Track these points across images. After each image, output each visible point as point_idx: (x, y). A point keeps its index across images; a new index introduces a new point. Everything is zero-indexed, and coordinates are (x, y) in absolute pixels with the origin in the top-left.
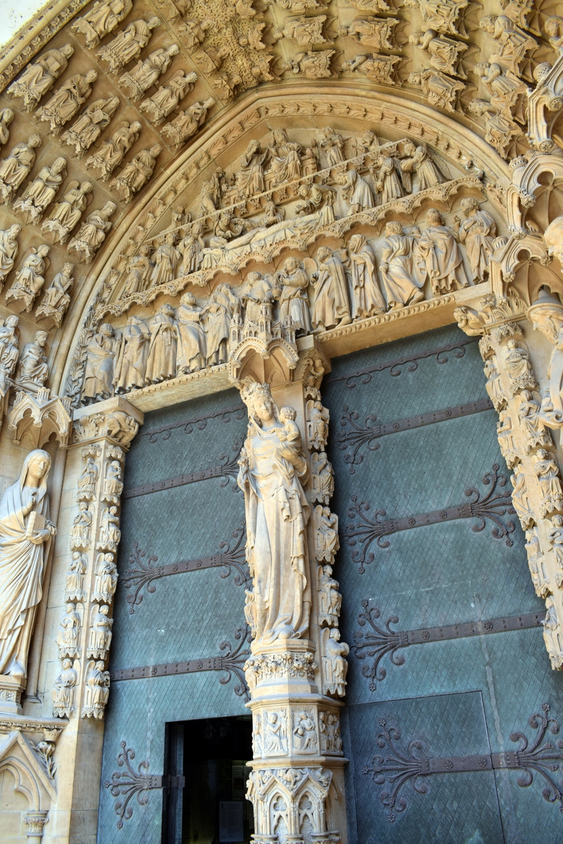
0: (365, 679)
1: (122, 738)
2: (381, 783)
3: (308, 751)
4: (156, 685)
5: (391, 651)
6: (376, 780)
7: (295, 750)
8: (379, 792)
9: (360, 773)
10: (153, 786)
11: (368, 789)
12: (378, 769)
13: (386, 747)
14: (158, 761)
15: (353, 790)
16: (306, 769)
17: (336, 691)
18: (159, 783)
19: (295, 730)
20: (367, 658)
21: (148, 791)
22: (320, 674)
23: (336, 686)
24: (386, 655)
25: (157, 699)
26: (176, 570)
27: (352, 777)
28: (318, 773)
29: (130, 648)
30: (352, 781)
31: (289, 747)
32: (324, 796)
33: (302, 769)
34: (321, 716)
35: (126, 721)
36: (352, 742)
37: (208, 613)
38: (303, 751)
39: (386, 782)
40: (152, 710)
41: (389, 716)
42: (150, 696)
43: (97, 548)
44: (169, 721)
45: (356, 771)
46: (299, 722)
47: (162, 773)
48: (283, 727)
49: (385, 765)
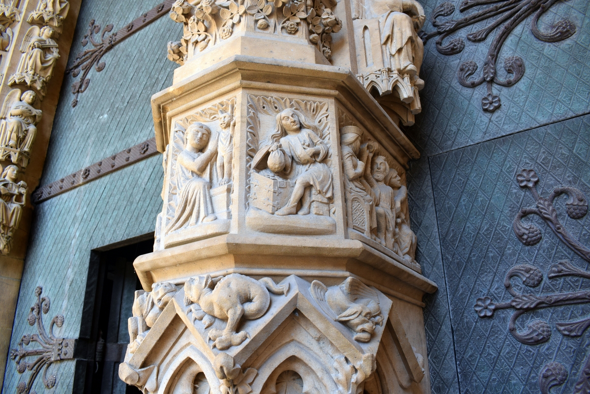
0: (467, 92)
1: (40, 282)
2: (537, 342)
3: (302, 220)
4: (87, 195)
5: (532, 17)
6: (522, 333)
7: (251, 214)
8: (535, 368)
9: (470, 317)
10: (63, 356)
11: (495, 361)
12: (528, 301)
13: (545, 243)
14: (75, 314)
15: (450, 363)
16: (292, 280)
17: (395, 88)
18: (70, 350)
19: (258, 157)
20: (470, 47)
21: (58, 364)
22: (347, 48)
23: (395, 75)
24: (518, 30)
25: (85, 216)
26: (131, 30)
27: (446, 329)
28: (337, 294)
29: (66, 151)
30: (447, 340)
31: (234, 208)
32: (358, 377)
33: (277, 278)
34: (351, 135)
35: (47, 256)
36: (443, 240)
37: (166, 70)
38: (280, 219)
39: (556, 339)
40: (77, 234)
41: (546, 161)
42: (78, 214)
43: (29, 19)
44: (95, 247)
45: (459, 312)
46: (276, 138)
47: (77, 336)
48: (223, 155)
49: (547, 289)
